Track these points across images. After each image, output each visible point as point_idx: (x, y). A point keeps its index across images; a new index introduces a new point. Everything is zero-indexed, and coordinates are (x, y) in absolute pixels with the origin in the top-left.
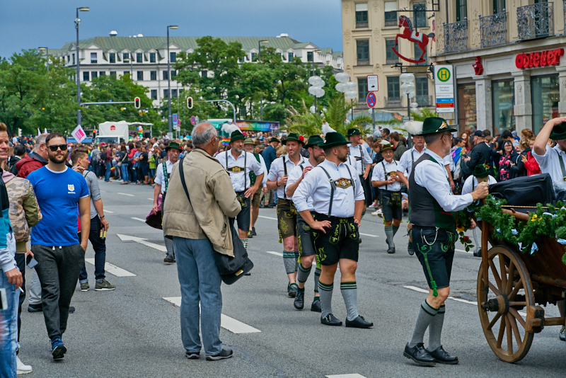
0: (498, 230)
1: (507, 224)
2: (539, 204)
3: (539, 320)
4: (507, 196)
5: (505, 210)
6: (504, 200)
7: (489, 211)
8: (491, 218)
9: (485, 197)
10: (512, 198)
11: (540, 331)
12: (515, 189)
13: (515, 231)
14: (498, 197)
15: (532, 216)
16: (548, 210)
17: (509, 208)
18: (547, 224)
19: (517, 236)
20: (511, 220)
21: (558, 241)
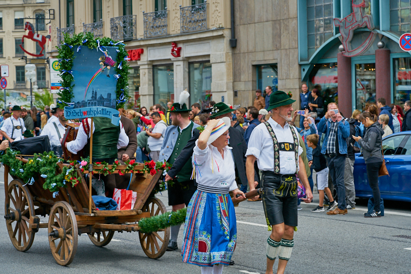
0: (13, 170)
1: (17, 166)
2: (35, 154)
3: (36, 224)
4: (21, 149)
5: (17, 157)
6: (19, 151)
7: (7, 158)
8: (9, 163)
9: (6, 149)
10: (23, 150)
11: (37, 231)
12: (25, 145)
13: (21, 170)
14: (14, 149)
15: (30, 160)
16: (39, 157)
17: (19, 156)
18: (38, 165)
19: (23, 173)
20: (20, 164)
21: (41, 176)
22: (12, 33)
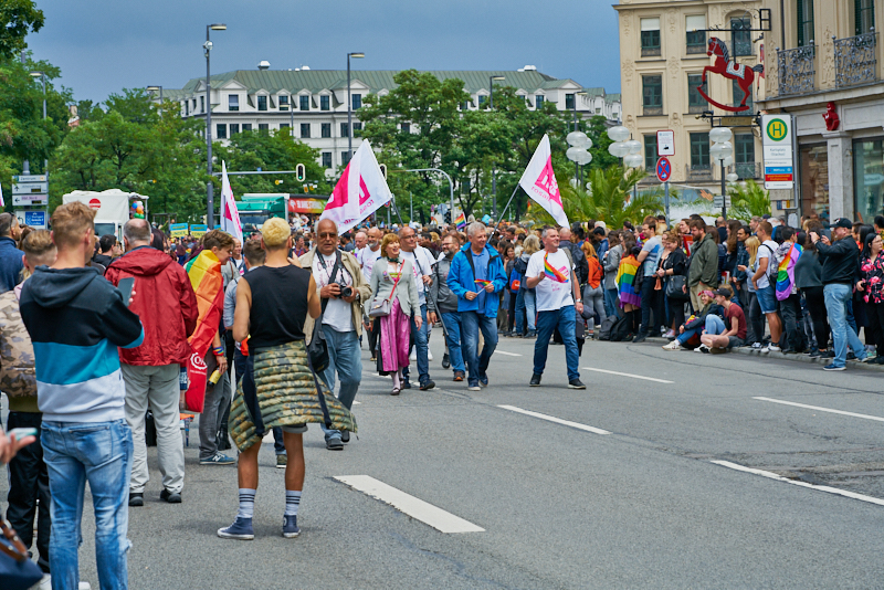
22: (681, 62)
